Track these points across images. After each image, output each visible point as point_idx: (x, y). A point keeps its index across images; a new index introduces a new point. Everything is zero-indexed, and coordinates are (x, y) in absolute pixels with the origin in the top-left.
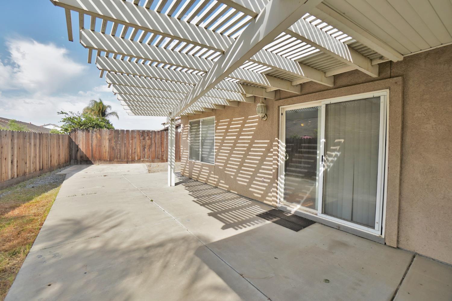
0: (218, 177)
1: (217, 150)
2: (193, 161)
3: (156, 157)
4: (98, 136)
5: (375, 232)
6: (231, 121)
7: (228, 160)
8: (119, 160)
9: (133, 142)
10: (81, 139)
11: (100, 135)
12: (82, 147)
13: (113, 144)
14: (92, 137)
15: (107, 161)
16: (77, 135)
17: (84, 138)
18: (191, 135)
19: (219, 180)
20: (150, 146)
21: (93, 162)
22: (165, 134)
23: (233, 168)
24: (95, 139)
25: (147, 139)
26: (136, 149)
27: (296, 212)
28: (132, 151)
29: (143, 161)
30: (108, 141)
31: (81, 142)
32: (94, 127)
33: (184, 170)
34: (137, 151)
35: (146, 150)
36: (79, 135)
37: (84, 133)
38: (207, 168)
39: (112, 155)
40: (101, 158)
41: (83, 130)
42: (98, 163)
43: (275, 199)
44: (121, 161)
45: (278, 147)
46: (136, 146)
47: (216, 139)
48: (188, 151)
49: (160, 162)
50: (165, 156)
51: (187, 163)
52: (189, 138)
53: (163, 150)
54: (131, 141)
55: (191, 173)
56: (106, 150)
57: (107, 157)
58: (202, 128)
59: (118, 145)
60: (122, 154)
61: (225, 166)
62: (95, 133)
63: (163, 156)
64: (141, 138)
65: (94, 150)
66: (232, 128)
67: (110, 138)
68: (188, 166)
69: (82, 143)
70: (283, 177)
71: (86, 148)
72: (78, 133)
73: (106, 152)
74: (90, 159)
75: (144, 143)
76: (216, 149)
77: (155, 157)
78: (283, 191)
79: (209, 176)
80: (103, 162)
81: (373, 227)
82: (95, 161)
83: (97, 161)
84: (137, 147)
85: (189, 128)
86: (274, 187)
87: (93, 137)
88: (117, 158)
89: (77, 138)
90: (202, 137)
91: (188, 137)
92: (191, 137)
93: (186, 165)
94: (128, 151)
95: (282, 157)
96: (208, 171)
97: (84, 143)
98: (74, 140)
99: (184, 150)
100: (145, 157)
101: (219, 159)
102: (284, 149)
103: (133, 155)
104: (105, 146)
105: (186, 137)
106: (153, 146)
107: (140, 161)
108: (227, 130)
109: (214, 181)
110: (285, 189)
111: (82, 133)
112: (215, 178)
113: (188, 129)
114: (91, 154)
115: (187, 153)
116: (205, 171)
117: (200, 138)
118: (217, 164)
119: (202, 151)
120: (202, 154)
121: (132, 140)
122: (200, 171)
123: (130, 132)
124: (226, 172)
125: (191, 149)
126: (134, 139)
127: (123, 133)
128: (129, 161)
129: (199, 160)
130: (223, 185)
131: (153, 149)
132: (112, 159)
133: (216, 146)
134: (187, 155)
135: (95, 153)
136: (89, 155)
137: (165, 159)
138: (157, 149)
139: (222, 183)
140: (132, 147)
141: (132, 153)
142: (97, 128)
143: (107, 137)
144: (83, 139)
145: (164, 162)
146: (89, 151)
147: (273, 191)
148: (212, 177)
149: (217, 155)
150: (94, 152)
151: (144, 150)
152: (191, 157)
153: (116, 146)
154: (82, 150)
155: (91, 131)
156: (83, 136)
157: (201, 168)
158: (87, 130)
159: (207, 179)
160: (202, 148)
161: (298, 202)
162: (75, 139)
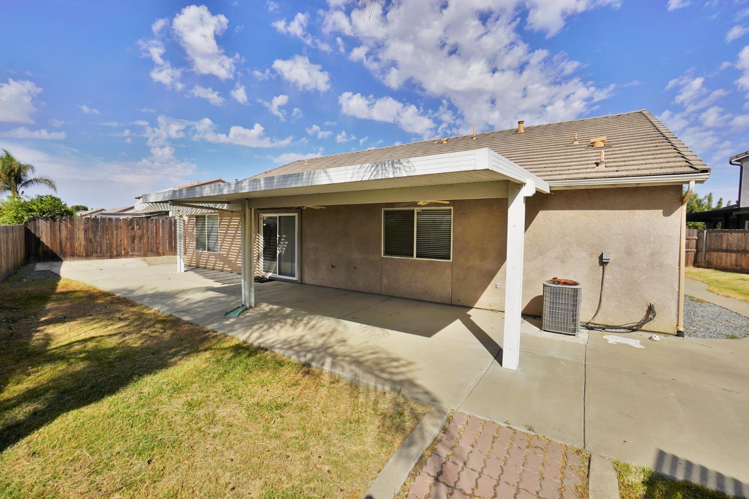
0: (222, 263)
1: (221, 242)
2: (200, 251)
3: (150, 249)
4: (69, 225)
5: (295, 279)
6: (231, 219)
7: (230, 249)
8: (99, 254)
9: (118, 232)
10: (44, 230)
11: (72, 224)
12: (45, 239)
13: (91, 235)
14: (60, 227)
15: (83, 256)
16: (38, 224)
17: (49, 228)
18: (198, 227)
19: (224, 265)
20: (141, 238)
21: (62, 258)
22: (161, 222)
23: (233, 255)
24: (64, 230)
25: (137, 229)
26: (122, 241)
27: (269, 277)
28: (117, 242)
29: (132, 255)
30: (83, 232)
31: (44, 234)
32: (62, 215)
33: (191, 261)
34: (124, 243)
35: (136, 241)
36: (40, 224)
37: (49, 222)
38: (214, 257)
39: (89, 250)
40: (74, 253)
41: (46, 219)
42: (69, 259)
43: (258, 272)
44: (102, 256)
45: (259, 239)
46: (123, 237)
47: (220, 233)
48: (195, 243)
49: (155, 255)
50: (161, 248)
51: (193, 254)
52: (194, 231)
53: (158, 242)
54: (115, 232)
55: (198, 262)
56: (81, 243)
57: (83, 251)
58: (208, 222)
59: (97, 237)
60: (103, 248)
61: (228, 254)
62: (64, 222)
63: (158, 248)
64: (130, 227)
65: (64, 243)
66: (232, 225)
67: (86, 229)
68: (194, 256)
69: (46, 235)
70: (262, 258)
71: (52, 241)
72: (39, 222)
73: (81, 245)
74: (58, 254)
75: (133, 233)
76: (220, 240)
77: (148, 250)
78: (262, 266)
79: (215, 263)
80: (76, 257)
81: (295, 277)
82: (65, 256)
83: (69, 257)
84: (124, 239)
85: (195, 221)
86: (257, 267)
87: (62, 227)
88: (97, 253)
89: (37, 228)
90: (208, 230)
91: (194, 229)
92: (197, 230)
93: (192, 256)
94: (111, 244)
95: (261, 245)
96: (215, 259)
97: (49, 235)
98: (33, 232)
99: (190, 241)
100: (134, 250)
101: (223, 248)
102: (262, 240)
103: (118, 248)
104: (79, 239)
105: (191, 229)
106: (146, 237)
107: (128, 256)
108: (228, 225)
109: (220, 267)
110: (264, 265)
111: (44, 222)
112: (220, 264)
113: (193, 222)
114: (59, 248)
115: (194, 244)
116: (212, 259)
117: (206, 231)
118: (221, 252)
119: (208, 242)
120: (208, 245)
121: (117, 230)
122: (207, 260)
123: (114, 221)
124: (229, 258)
125: (197, 240)
126: (119, 229)
127: (104, 222)
128: (113, 256)
129: (205, 250)
130: (227, 268)
131: (145, 240)
132: (89, 254)
133: (220, 238)
134: (194, 246)
135: (65, 247)
136: (56, 250)
137: (161, 252)
138: (150, 241)
139: (226, 267)
140: (117, 238)
141: (117, 247)
142: (66, 216)
143: (82, 227)
144: (47, 230)
145: (160, 256)
146: (56, 245)
147: (257, 270)
148: (218, 264)
149: (221, 246)
150: (63, 246)
151: (133, 242)
152: (197, 247)
153: (95, 237)
154: (46, 244)
155: (58, 220)
156: (47, 226)
157: (209, 257)
158: (53, 219)
159: (214, 266)
160: (208, 240)
161: (270, 272)
162: (35, 229)
